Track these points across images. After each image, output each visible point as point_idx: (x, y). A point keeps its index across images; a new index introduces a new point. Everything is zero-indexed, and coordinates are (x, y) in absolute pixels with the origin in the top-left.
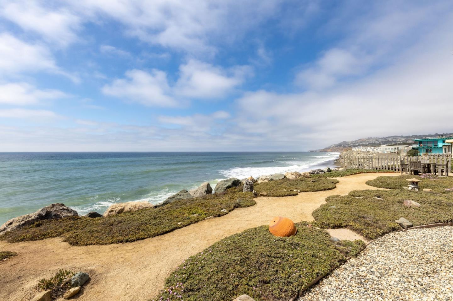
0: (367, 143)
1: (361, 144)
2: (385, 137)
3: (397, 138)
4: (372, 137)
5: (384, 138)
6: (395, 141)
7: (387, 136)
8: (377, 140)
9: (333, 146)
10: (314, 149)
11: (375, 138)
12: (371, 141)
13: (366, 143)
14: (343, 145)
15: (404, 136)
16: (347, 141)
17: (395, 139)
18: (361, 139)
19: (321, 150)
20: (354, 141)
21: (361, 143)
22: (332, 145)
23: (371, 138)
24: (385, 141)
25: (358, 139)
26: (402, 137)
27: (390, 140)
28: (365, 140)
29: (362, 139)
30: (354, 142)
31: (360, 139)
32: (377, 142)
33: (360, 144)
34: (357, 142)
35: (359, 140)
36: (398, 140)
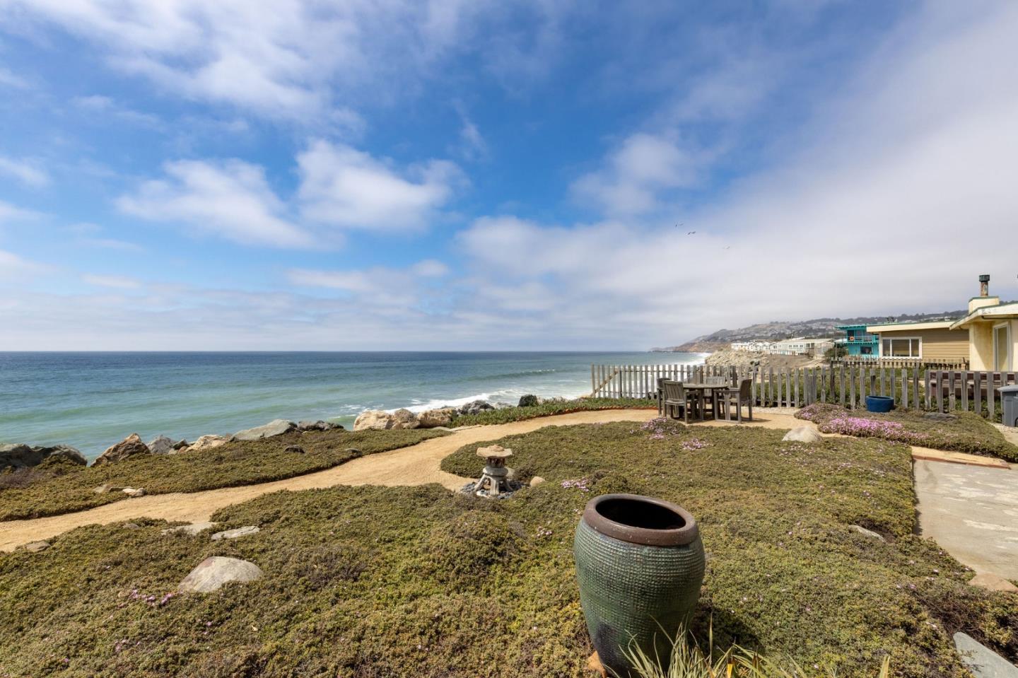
0: (769, 335)
1: (757, 335)
2: (805, 321)
3: (828, 323)
4: (779, 322)
5: (802, 323)
6: (824, 330)
7: (810, 319)
8: (788, 328)
9: (701, 339)
10: (662, 346)
11: (784, 323)
12: (777, 329)
13: (766, 333)
14: (720, 338)
15: (841, 319)
16: (729, 328)
17: (825, 325)
18: (756, 325)
19: (677, 348)
20: (742, 330)
21: (757, 332)
22: (699, 338)
23: (777, 323)
24: (804, 328)
25: (750, 326)
26: (838, 320)
27: (814, 327)
28: (765, 327)
29: (759, 325)
30: (743, 332)
31: (754, 324)
32: (788, 332)
33: (754, 336)
34: (748, 331)
35: (754, 326)
36: (830, 328)
